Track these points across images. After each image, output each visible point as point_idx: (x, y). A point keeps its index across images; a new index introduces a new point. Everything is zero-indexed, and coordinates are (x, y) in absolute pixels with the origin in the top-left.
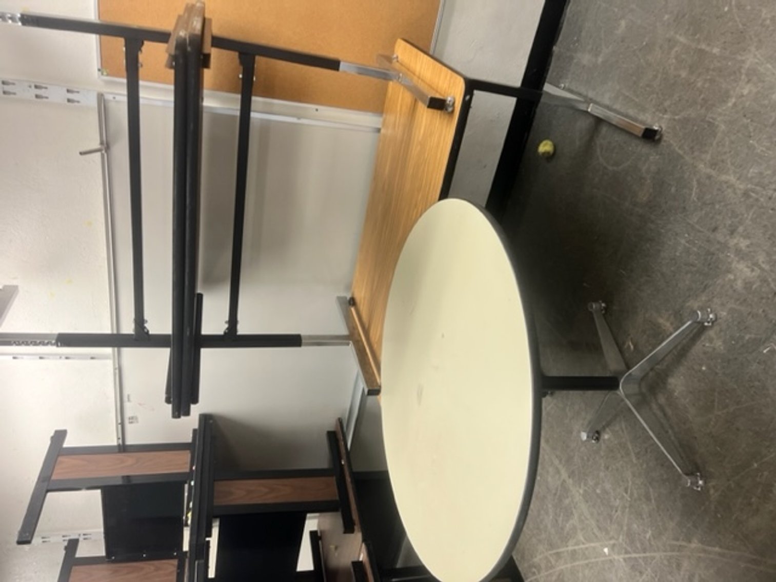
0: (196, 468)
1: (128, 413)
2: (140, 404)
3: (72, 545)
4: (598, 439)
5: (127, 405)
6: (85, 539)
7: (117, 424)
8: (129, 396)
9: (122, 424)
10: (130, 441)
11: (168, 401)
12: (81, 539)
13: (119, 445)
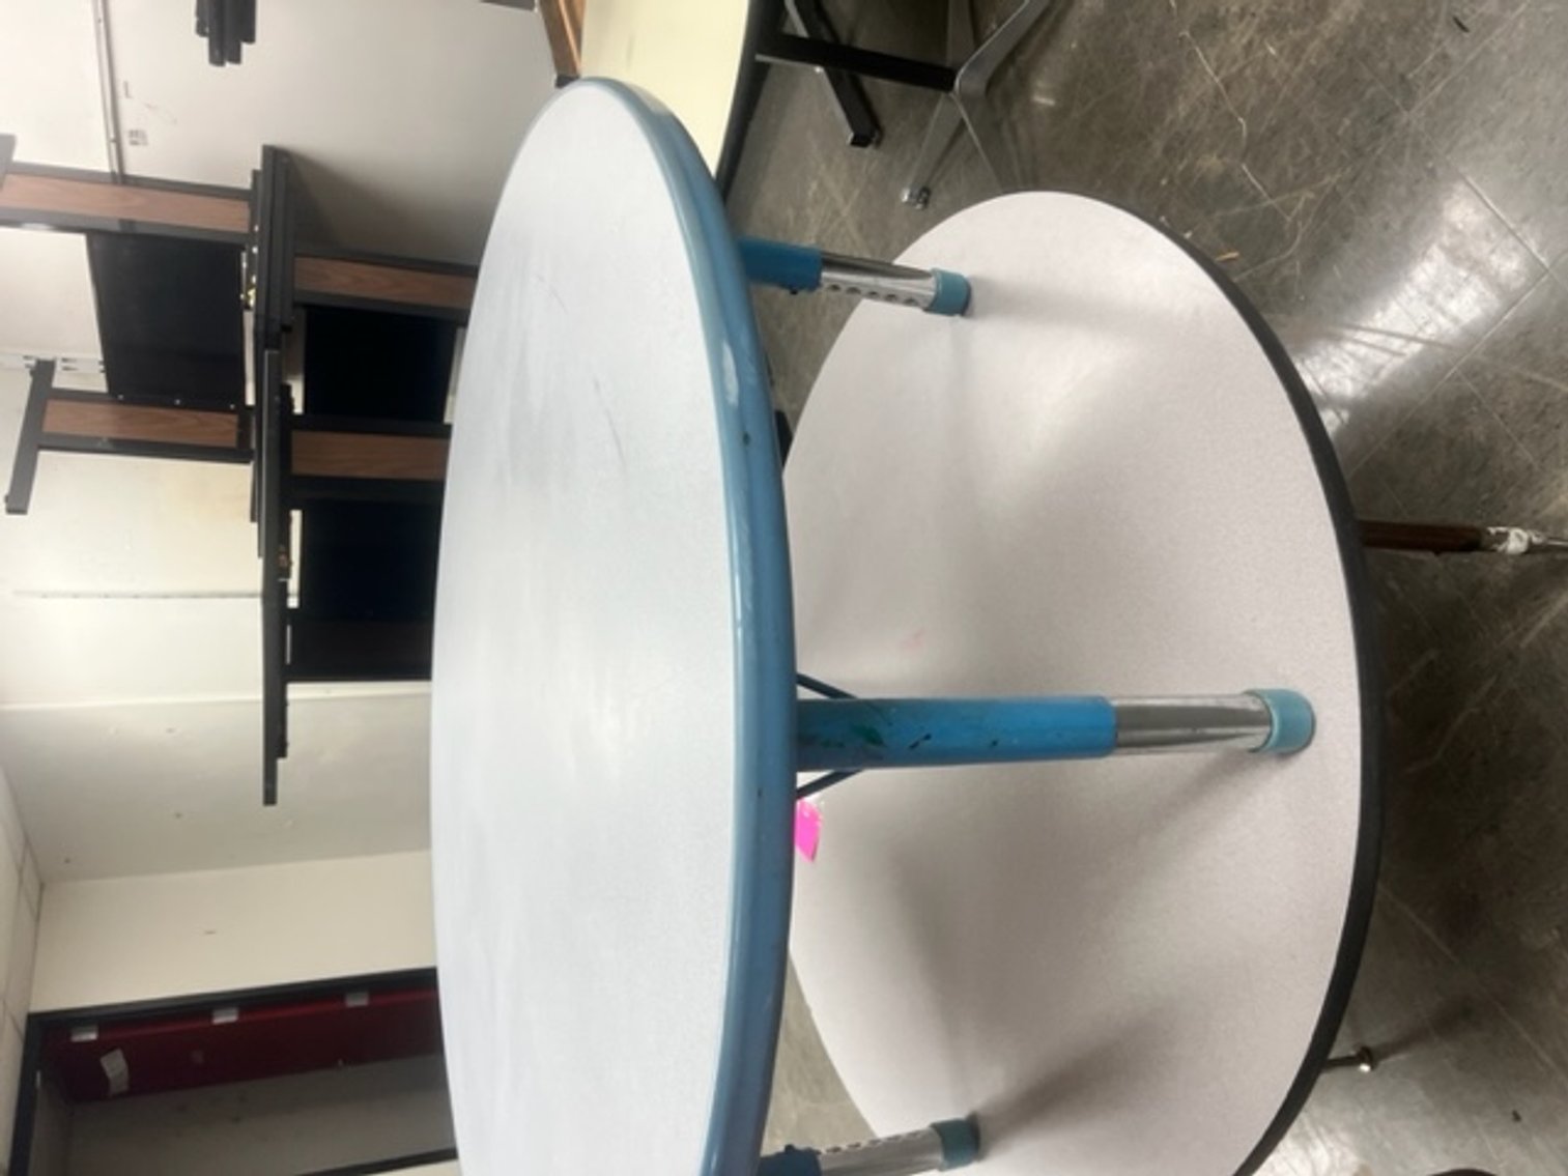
0: (261, 228)
1: (127, 124)
2: (149, 106)
3: (43, 371)
4: (926, 202)
5: (123, 102)
6: (66, 369)
7: (109, 141)
8: (126, 85)
9: (118, 141)
10: (134, 168)
11: (201, 31)
12: (59, 366)
13: (113, 174)
